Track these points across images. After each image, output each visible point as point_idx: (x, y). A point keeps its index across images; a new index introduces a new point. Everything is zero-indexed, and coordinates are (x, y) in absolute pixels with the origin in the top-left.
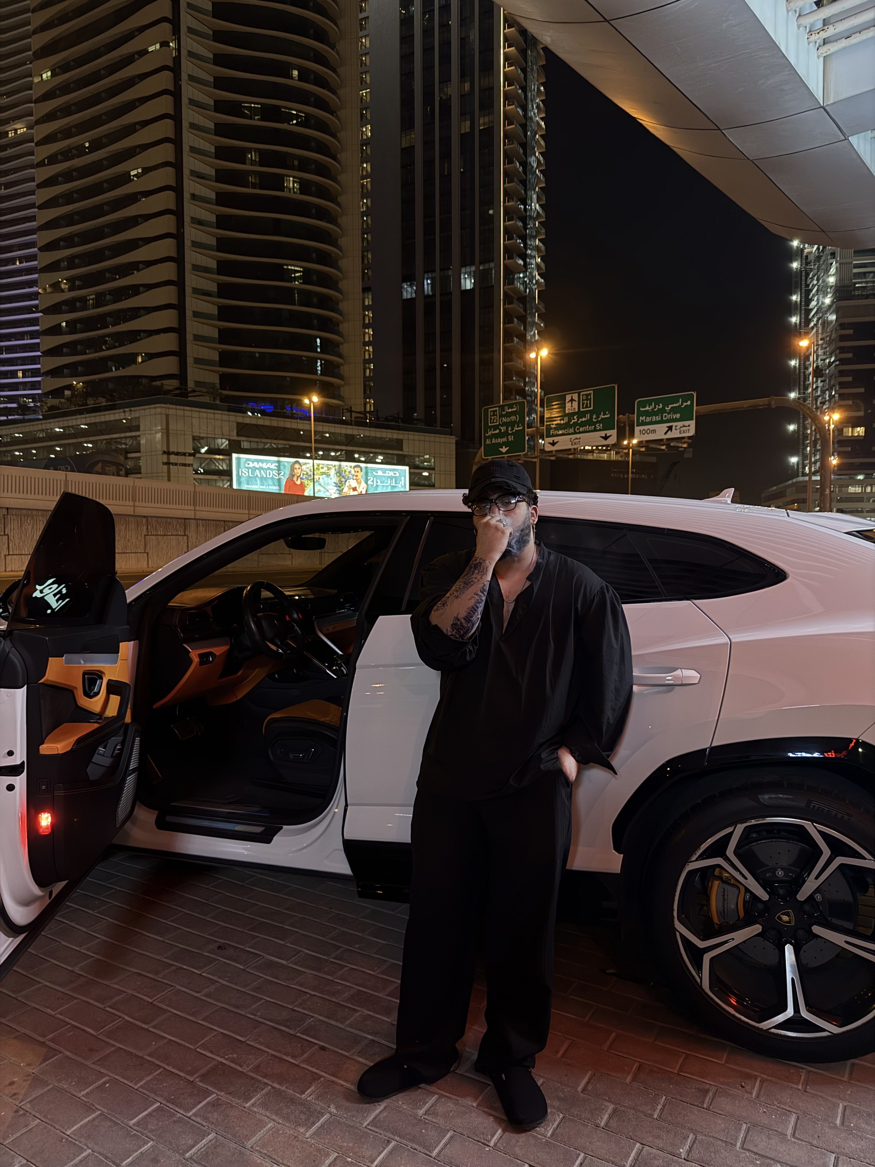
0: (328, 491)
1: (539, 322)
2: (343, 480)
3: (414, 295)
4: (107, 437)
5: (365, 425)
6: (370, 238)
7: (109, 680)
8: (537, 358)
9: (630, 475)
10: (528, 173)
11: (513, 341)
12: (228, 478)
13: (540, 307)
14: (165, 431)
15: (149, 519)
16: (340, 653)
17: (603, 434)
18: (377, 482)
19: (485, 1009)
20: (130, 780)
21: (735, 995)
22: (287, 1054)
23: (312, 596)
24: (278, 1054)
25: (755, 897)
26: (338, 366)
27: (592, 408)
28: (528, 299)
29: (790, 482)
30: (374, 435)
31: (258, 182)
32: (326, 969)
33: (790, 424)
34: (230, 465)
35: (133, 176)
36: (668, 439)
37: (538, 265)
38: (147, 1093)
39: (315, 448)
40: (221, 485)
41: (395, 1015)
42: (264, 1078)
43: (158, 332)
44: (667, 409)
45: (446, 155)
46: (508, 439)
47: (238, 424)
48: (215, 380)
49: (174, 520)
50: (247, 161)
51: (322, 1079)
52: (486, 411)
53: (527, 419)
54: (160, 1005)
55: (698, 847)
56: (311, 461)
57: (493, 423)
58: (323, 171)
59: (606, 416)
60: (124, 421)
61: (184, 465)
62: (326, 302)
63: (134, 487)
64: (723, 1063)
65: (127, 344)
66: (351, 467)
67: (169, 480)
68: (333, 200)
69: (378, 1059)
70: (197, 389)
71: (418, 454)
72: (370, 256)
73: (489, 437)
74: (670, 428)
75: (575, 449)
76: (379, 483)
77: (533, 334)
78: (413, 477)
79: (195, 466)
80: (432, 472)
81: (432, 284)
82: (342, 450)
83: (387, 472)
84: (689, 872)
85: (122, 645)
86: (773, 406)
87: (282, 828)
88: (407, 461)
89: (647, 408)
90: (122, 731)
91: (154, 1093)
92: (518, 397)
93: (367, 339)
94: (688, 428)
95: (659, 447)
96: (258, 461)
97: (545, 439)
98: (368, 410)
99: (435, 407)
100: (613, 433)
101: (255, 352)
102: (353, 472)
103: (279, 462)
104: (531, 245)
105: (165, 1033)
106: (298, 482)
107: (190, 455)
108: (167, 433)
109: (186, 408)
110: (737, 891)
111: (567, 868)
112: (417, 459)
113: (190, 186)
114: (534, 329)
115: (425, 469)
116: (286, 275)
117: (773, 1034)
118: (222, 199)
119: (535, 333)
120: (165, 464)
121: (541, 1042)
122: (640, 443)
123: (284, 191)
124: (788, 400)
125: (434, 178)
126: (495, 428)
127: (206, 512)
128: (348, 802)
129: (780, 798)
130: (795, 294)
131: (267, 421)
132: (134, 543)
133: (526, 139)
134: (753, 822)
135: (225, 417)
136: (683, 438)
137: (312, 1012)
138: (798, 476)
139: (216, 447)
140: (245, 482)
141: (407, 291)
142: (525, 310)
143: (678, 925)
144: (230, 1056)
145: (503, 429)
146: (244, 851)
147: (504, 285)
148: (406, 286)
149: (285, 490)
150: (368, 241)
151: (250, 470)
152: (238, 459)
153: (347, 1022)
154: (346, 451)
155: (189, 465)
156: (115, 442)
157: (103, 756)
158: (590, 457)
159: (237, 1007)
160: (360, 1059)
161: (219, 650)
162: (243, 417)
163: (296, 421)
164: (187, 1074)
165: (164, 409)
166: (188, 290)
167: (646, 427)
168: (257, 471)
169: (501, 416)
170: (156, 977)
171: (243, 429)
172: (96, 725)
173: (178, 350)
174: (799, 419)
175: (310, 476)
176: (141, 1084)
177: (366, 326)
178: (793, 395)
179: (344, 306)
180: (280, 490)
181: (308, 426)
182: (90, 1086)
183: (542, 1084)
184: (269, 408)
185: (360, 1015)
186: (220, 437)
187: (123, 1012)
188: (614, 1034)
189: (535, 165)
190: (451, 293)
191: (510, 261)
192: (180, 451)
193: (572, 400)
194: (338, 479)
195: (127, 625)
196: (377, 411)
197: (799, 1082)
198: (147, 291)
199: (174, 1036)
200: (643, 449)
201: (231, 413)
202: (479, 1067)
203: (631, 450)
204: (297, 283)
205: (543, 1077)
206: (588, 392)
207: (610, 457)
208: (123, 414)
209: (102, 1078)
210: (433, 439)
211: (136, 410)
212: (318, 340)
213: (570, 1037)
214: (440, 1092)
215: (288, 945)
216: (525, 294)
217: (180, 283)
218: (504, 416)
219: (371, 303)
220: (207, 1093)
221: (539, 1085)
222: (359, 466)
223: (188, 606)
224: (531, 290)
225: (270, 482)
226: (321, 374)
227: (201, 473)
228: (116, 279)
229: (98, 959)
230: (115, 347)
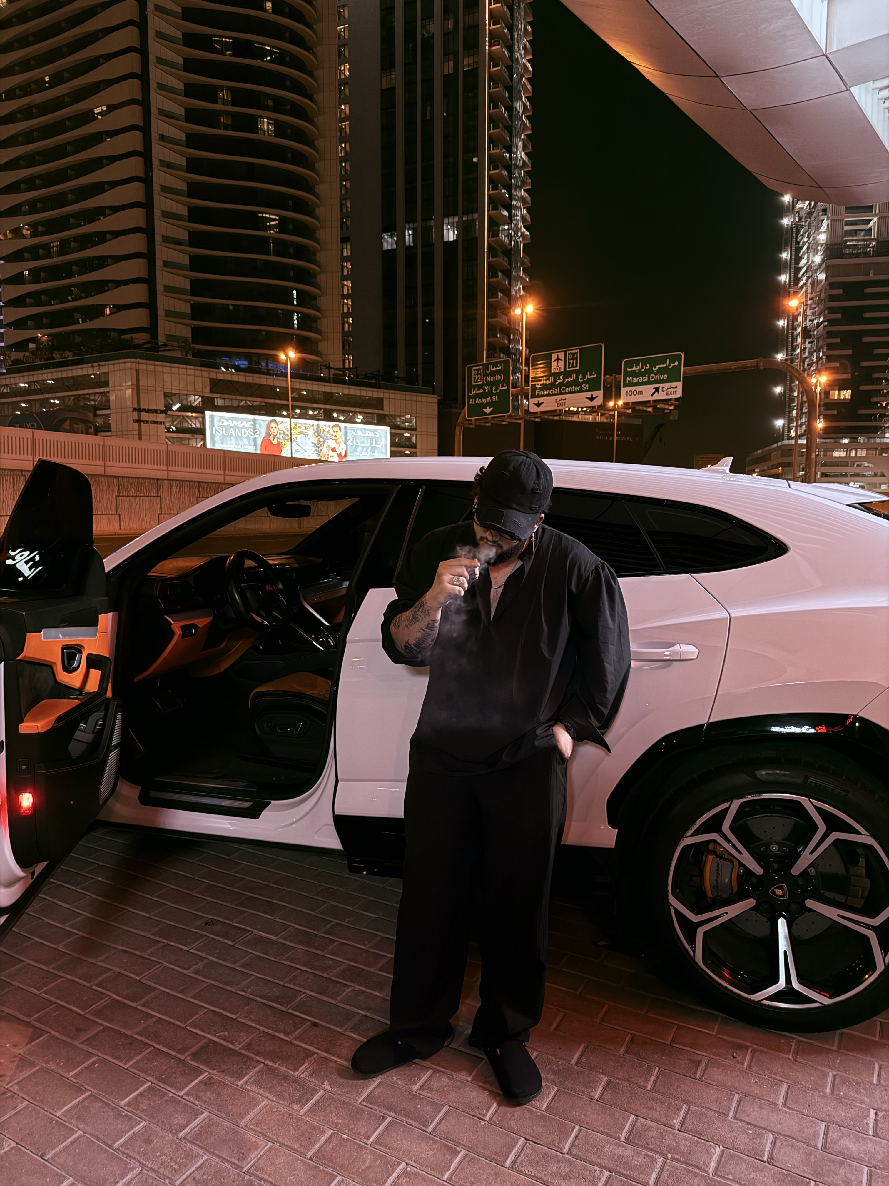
0: (306, 451)
1: (524, 276)
2: (321, 440)
3: (395, 246)
4: (75, 393)
5: (343, 382)
6: (348, 185)
7: (89, 654)
8: (522, 314)
9: (615, 438)
10: (514, 119)
11: (497, 296)
12: (202, 437)
13: (526, 260)
14: (135, 387)
15: (121, 480)
16: (327, 624)
17: (589, 394)
18: (357, 443)
19: (479, 983)
20: (113, 756)
21: (728, 968)
22: (279, 1031)
23: (296, 565)
24: (270, 1031)
25: (749, 872)
26: (315, 320)
27: (578, 368)
28: (512, 252)
29: (775, 445)
30: (353, 393)
31: (230, 123)
32: (316, 944)
33: (776, 386)
34: (203, 423)
35: (98, 114)
36: (654, 401)
37: (523, 216)
38: (138, 1072)
39: (292, 406)
40: (195, 445)
41: (388, 990)
42: (256, 1055)
43: (126, 282)
44: (654, 369)
45: (428, 98)
46: (492, 399)
47: (212, 380)
48: (187, 333)
49: (146, 481)
50: (219, 100)
51: (315, 1055)
52: (470, 369)
53: (512, 378)
54: (148, 982)
55: (694, 822)
56: (288, 420)
57: (477, 382)
58: (298, 112)
59: (592, 376)
60: (93, 377)
61: (156, 423)
62: (303, 253)
63: (104, 446)
64: (714, 1034)
65: (94, 295)
66: (329, 426)
67: (140, 439)
68: (310, 144)
69: (371, 1034)
70: (169, 343)
71: (399, 414)
72: (349, 205)
73: (472, 397)
74: (657, 390)
75: (560, 410)
76: (359, 444)
77: (518, 289)
78: (393, 438)
79: (167, 424)
80: (413, 432)
81: (413, 234)
82: (320, 409)
83: (367, 432)
84: (684, 847)
85: (101, 617)
86: (761, 368)
87: (270, 803)
88: (387, 421)
89: (634, 369)
90: (103, 707)
91: (145, 1072)
92: (502, 355)
93: (345, 292)
94: (675, 389)
95: (645, 409)
96: (232, 419)
97: (530, 400)
98: (347, 366)
99: (417, 364)
100: (599, 394)
101: (228, 305)
102: (332, 432)
103: (254, 420)
104: (516, 196)
105: (154, 1011)
106: (275, 442)
107: (162, 412)
108: (137, 388)
109: (157, 363)
110: (731, 865)
111: (562, 843)
112: (398, 419)
113: (158, 126)
114: (519, 283)
115: (406, 429)
116: (260, 224)
117: (765, 1005)
118: (192, 140)
119: (519, 288)
120: (135, 421)
121: (535, 1015)
122: (626, 404)
123: (258, 133)
124: (776, 362)
125: (416, 123)
126: (479, 387)
127: (180, 473)
128: (339, 778)
129: (777, 774)
130: (784, 251)
131: (241, 378)
132: (105, 505)
133: (512, 82)
134: (750, 798)
135: (198, 373)
136: (670, 400)
137: (303, 988)
138: (783, 440)
139: (189, 404)
140: (219, 442)
141: (387, 242)
142: (510, 264)
143: (672, 900)
144: (221, 1034)
145: (487, 389)
146: (230, 826)
147: (488, 237)
148: (386, 237)
149: (261, 450)
150: (346, 188)
151: (224, 429)
152: (212, 417)
153: (339, 998)
154: (324, 409)
155: (161, 423)
156: (83, 398)
157: (84, 732)
158: (575, 419)
159: (226, 984)
160: (353, 1035)
161: (202, 622)
162: (217, 373)
163: (271, 377)
164: (177, 1053)
165: (134, 364)
166: (158, 239)
167: (633, 388)
168: (232, 429)
169: (485, 375)
170: (143, 955)
171: (217, 386)
172: (77, 702)
173: (148, 302)
174: (786, 382)
175: (287, 435)
176: (131, 1063)
177: (344, 278)
178: (780, 357)
179: (321, 257)
180: (256, 449)
181: (285, 382)
182: (79, 1066)
183: (536, 1057)
184: (243, 363)
185: (352, 991)
186: (193, 393)
187: (109, 990)
188: (606, 1007)
189: (521, 111)
190: (433, 245)
191: (494, 212)
192: (151, 408)
193: (558, 359)
194: (317, 439)
195: (106, 596)
196: (357, 368)
197: (790, 1051)
198: (115, 238)
199: (163, 1015)
200: (629, 411)
201: (203, 369)
202: (473, 1041)
203: (616, 412)
204: (272, 232)
205: (536, 1050)
206: (575, 351)
207: (595, 419)
208: (91, 369)
209: (90, 1058)
210: (414, 398)
211: (105, 365)
212: (295, 292)
213: (563, 1010)
214: (435, 1067)
215: (277, 920)
216: (509, 247)
217: (149, 230)
218: (488, 375)
219: (349, 254)
220: (198, 1072)
221: (533, 1058)
222: (338, 426)
223: (169, 576)
224: (516, 242)
225: (246, 441)
226: (298, 328)
227: (173, 432)
228: (81, 226)
229: (83, 937)
230: (82, 298)
